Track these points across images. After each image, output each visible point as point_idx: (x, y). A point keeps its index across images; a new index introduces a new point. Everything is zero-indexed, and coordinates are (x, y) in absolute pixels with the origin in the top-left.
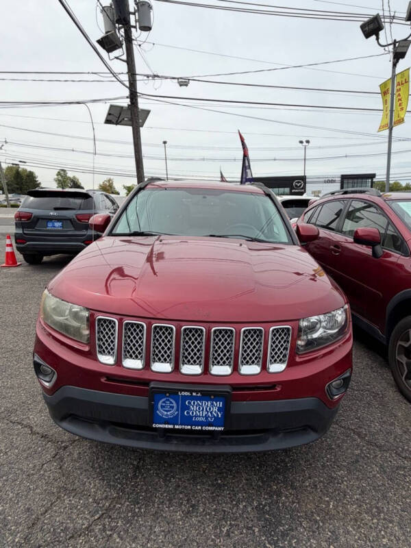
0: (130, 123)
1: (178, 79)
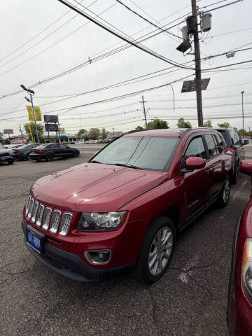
0: (196, 89)
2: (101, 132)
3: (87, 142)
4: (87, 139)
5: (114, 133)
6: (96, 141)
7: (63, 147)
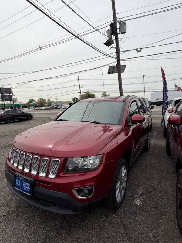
0: (117, 72)
1: (137, 49)
2: (47, 101)
3: (36, 109)
4: (35, 106)
5: (56, 102)
6: (43, 108)
7: (19, 112)
